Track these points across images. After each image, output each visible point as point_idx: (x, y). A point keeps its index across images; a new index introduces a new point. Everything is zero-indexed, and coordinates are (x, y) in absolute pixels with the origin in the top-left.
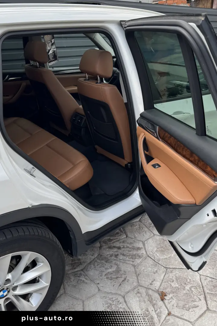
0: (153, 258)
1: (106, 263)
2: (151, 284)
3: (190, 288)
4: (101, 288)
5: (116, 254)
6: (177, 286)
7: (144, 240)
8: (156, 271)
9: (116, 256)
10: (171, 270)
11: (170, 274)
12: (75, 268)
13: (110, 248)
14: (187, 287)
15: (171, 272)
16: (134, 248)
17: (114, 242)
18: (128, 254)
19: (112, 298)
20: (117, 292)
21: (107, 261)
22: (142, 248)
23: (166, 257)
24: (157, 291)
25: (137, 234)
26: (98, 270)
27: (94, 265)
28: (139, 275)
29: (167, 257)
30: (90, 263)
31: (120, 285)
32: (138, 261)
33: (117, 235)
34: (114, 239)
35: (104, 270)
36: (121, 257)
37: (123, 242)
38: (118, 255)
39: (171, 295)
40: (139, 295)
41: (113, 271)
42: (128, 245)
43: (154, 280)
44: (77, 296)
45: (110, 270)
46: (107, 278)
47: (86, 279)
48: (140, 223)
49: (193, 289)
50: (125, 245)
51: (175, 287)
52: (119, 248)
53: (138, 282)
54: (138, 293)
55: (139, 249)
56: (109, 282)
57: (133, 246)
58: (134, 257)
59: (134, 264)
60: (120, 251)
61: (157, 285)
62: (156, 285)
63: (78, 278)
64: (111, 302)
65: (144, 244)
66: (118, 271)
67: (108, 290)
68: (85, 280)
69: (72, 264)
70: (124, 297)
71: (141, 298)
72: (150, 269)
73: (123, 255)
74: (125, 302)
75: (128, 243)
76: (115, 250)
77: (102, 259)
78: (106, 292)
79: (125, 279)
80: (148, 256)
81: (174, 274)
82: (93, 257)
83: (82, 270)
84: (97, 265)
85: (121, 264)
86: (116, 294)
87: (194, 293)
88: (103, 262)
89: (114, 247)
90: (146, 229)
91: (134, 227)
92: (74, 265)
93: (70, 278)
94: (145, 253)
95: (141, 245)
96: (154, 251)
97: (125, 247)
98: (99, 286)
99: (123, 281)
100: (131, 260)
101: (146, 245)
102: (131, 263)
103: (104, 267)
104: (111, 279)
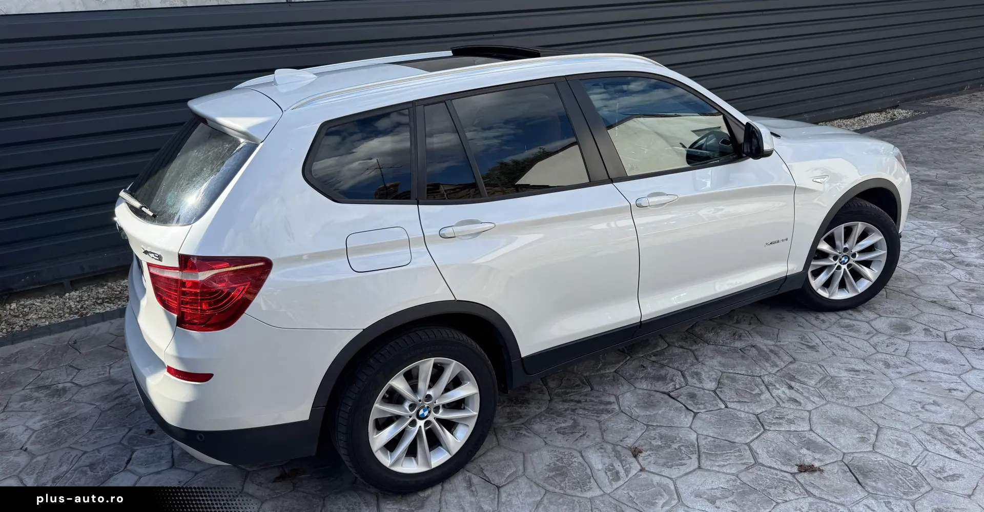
0: (629, 414)
1: (557, 417)
2: (621, 441)
3: (679, 447)
4: (549, 442)
5: (574, 408)
6: (660, 444)
7: (618, 393)
8: (632, 428)
9: (573, 410)
10: (654, 427)
11: (652, 432)
12: (513, 422)
13: (565, 401)
14: (675, 446)
15: (654, 429)
16: (601, 403)
17: (572, 395)
18: (591, 409)
19: (564, 452)
20: (571, 447)
21: (560, 415)
22: (614, 402)
23: (648, 413)
24: (630, 449)
25: (608, 387)
26: (546, 424)
27: (540, 418)
28: (604, 431)
29: (652, 414)
30: (535, 417)
31: (577, 440)
32: (604, 417)
33: (576, 388)
34: (572, 392)
35: (554, 424)
36: (581, 412)
37: (586, 395)
38: (576, 409)
39: (648, 452)
40: (603, 451)
41: (568, 427)
42: (593, 399)
43: (627, 437)
44: (516, 448)
45: (563, 425)
46: (558, 433)
47: (528, 433)
48: (615, 373)
49: (682, 448)
50: (588, 399)
51: (657, 446)
52: (579, 402)
53: (603, 438)
54: (601, 448)
55: (610, 403)
56: (560, 437)
57: (600, 400)
58: (599, 412)
59: (598, 419)
60: (580, 405)
61: (630, 442)
62: (628, 442)
63: (517, 432)
64: (561, 456)
65: (617, 398)
66: (575, 425)
67: (559, 444)
68: (526, 433)
69: (508, 418)
70: (580, 452)
71: (605, 454)
72: (622, 425)
73: (584, 409)
74: (582, 456)
75: (593, 397)
76: (572, 404)
77: (552, 413)
78: (556, 446)
79: (584, 435)
80: (622, 412)
81: (658, 431)
82: (539, 411)
83: (523, 424)
84: (545, 419)
85: (580, 418)
86: (570, 448)
87: (683, 451)
88: (554, 416)
89: (572, 401)
90: (624, 381)
91: (605, 379)
92: (511, 418)
93: (505, 431)
94: (617, 408)
95: (613, 399)
96: (632, 406)
97: (588, 400)
98: (545, 440)
99: (580, 436)
100: (596, 415)
101: (621, 400)
102: (596, 418)
103: (554, 421)
104: (563, 434)
